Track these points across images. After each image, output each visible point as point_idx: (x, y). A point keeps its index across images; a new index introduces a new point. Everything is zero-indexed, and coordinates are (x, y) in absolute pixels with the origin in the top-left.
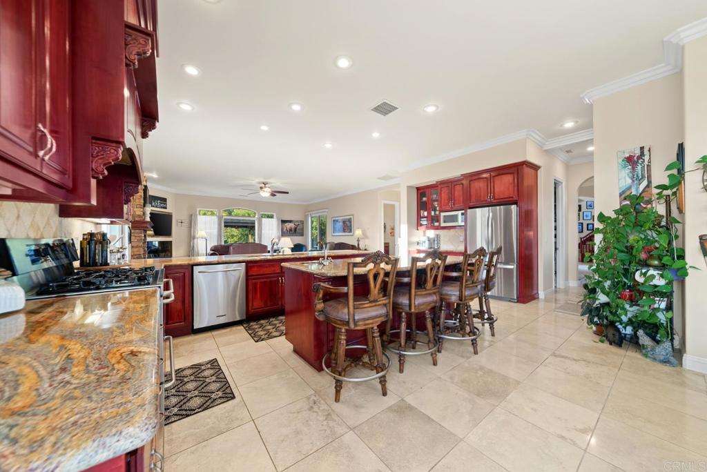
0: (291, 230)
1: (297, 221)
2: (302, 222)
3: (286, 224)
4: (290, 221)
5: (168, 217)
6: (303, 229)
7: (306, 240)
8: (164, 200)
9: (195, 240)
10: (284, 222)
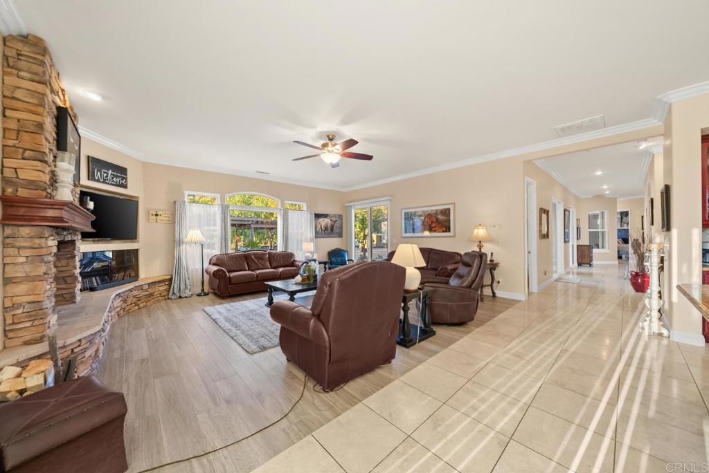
0: (326, 229)
1: (335, 216)
2: (341, 217)
3: (321, 220)
4: (326, 216)
5: (130, 205)
6: (341, 228)
7: (348, 242)
8: (122, 171)
9: (183, 247)
10: (318, 216)
